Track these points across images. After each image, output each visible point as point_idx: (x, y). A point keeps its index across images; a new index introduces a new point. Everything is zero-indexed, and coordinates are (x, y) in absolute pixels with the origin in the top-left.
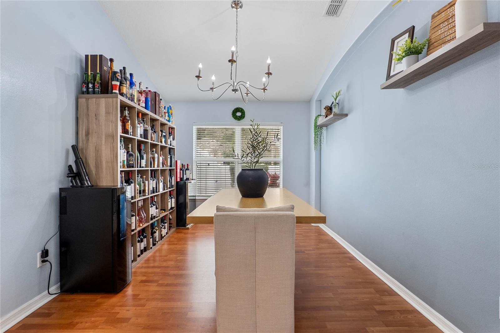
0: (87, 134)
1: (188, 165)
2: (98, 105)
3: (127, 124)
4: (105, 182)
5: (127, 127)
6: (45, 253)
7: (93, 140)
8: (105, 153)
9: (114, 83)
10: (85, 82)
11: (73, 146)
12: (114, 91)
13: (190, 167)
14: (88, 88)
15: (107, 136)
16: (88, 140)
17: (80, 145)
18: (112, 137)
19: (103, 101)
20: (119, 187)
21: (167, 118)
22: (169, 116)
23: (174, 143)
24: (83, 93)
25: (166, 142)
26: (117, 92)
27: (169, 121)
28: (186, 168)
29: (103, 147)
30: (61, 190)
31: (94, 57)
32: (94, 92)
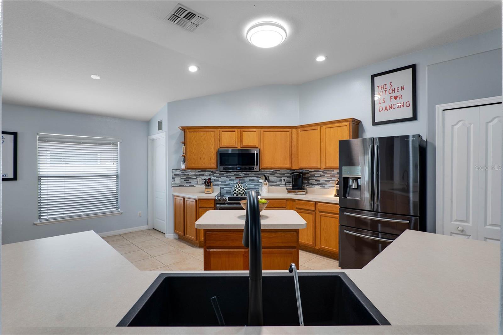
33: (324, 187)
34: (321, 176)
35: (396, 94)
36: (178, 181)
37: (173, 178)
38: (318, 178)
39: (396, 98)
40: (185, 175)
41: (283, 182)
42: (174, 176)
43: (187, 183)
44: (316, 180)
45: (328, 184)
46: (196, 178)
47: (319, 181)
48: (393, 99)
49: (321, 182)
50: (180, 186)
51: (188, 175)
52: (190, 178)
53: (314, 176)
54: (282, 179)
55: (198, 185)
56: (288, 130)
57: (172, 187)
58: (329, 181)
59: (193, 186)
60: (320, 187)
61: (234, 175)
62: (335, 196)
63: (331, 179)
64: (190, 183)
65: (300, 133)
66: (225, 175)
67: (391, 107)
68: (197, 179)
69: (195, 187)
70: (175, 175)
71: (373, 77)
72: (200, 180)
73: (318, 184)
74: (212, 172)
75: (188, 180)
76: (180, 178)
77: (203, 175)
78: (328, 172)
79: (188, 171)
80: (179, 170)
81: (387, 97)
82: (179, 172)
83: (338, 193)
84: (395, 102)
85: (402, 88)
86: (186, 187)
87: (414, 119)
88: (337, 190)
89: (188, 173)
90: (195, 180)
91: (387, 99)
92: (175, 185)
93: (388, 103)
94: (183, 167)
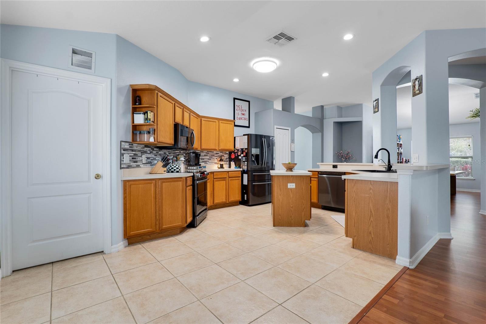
1: (409, 160)
13: (410, 161)
21: (399, 141)
22: (400, 140)
23: (402, 150)
25: (399, 151)
27: (400, 142)
28: (408, 161)
33: (207, 163)
34: (205, 155)
35: (243, 113)
36: (127, 159)
37: (122, 155)
38: (203, 157)
40: (132, 151)
42: (123, 152)
43: (135, 162)
45: (210, 161)
46: (141, 156)
47: (204, 159)
48: (242, 115)
49: (205, 160)
50: (129, 167)
51: (135, 150)
52: (136, 155)
55: (143, 165)
57: (121, 168)
58: (210, 159)
59: (138, 166)
60: (205, 163)
61: (163, 153)
62: (219, 168)
63: (212, 157)
64: (136, 162)
65: (203, 121)
66: (160, 153)
67: (241, 119)
68: (142, 158)
69: (140, 167)
70: (124, 150)
71: (234, 99)
72: (144, 158)
75: (135, 158)
76: (129, 155)
77: (145, 152)
78: (210, 153)
79: (135, 146)
80: (128, 144)
81: (240, 113)
82: (127, 146)
83: (222, 166)
84: (243, 116)
85: (246, 111)
86: (134, 167)
87: (249, 127)
88: (221, 165)
89: (135, 148)
90: (141, 158)
91: (240, 114)
92: (125, 166)
93: (240, 116)
94: (152, 140)
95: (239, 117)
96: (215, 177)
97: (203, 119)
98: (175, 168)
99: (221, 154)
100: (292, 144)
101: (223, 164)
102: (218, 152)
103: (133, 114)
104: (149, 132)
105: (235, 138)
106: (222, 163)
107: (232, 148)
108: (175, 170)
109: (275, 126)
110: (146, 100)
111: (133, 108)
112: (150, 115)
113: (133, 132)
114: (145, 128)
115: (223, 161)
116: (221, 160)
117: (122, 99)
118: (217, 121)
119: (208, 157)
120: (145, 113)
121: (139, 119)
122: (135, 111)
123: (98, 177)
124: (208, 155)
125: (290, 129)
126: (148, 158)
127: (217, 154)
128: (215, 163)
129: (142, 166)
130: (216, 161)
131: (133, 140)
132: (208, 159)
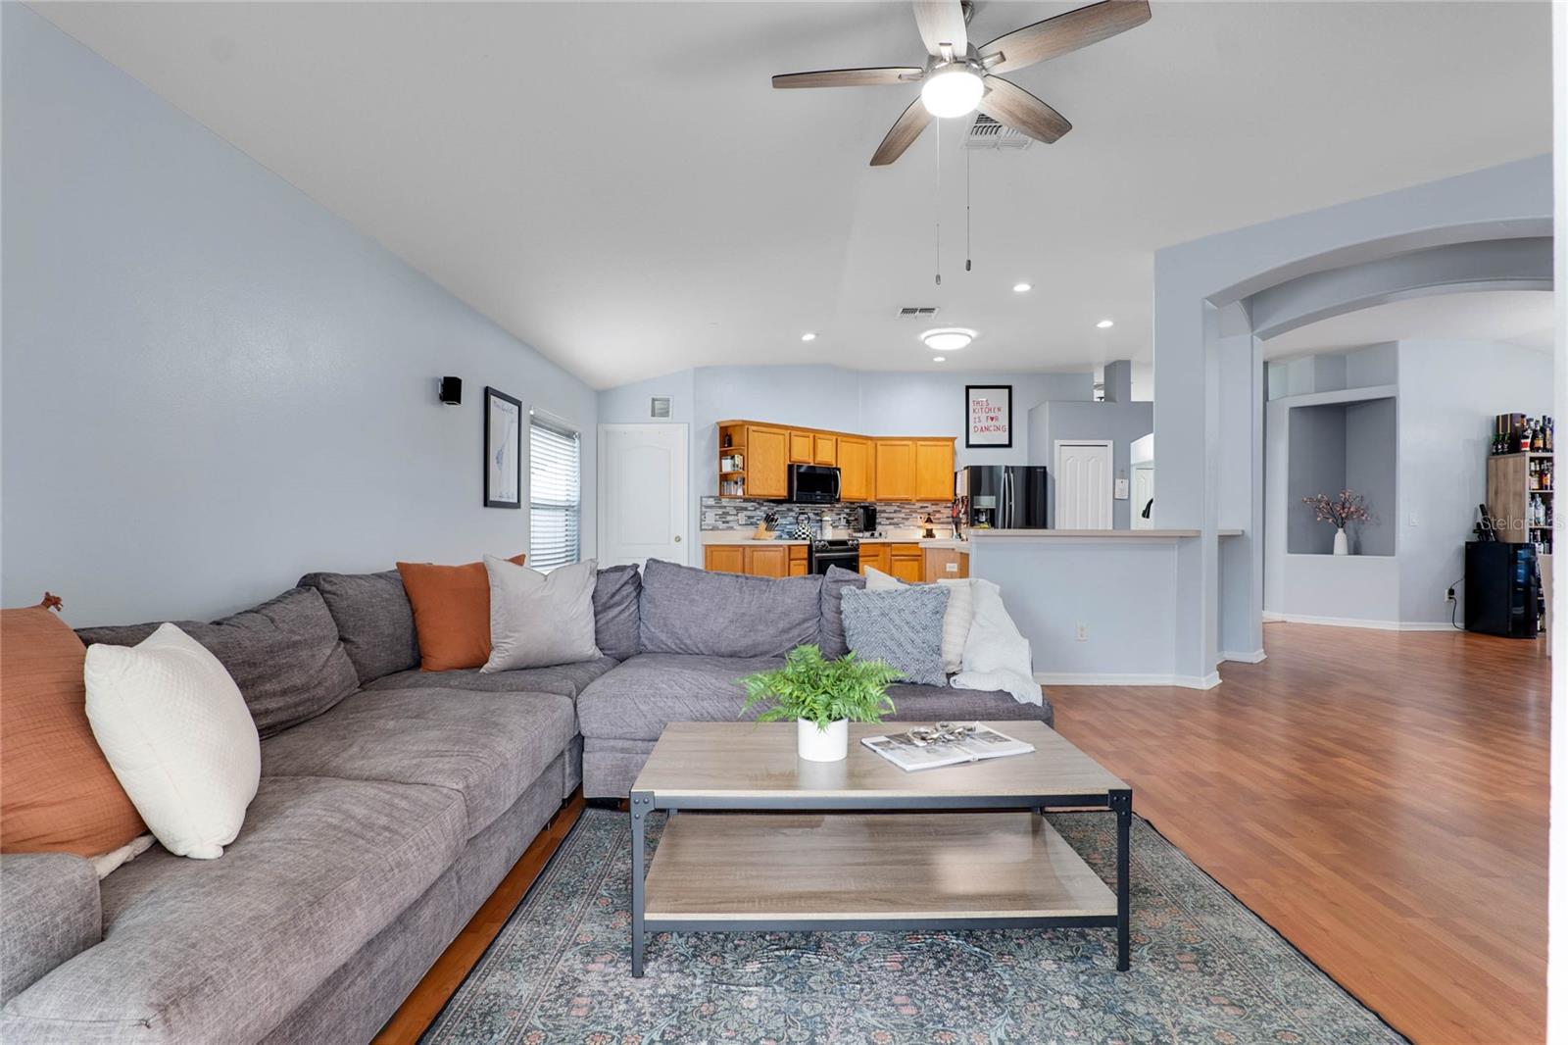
0: (1496, 493)
2: (1506, 464)
3: (1544, 478)
4: (1513, 539)
5: (1544, 482)
6: (1451, 592)
7: (1502, 498)
8: (1513, 509)
9: (1523, 441)
10: (1496, 443)
11: (1482, 506)
12: (1523, 449)
14: (1497, 449)
15: (1515, 494)
16: (1496, 499)
17: (1490, 503)
18: (1520, 495)
19: (1511, 460)
20: (1527, 541)
24: (1494, 454)
26: (1528, 449)
29: (1511, 505)
30: (1467, 543)
31: (1505, 417)
32: (1503, 453)
34: (895, 512)
35: (992, 415)
36: (711, 518)
37: (703, 514)
38: (891, 515)
39: (992, 419)
40: (721, 507)
41: (843, 522)
42: (704, 510)
43: (724, 522)
44: (888, 519)
45: (907, 523)
46: (737, 515)
47: (892, 519)
48: (989, 420)
49: (895, 520)
50: (715, 528)
51: (725, 507)
52: (727, 514)
53: (884, 512)
54: (842, 516)
56: (864, 441)
57: (701, 530)
58: (908, 519)
59: (731, 528)
62: (924, 537)
63: (910, 515)
64: (727, 522)
65: (879, 447)
67: (987, 429)
69: (735, 529)
70: (707, 507)
71: (968, 388)
72: (742, 517)
73: (890, 524)
74: (758, 503)
75: (725, 518)
76: (715, 514)
77: (746, 509)
78: (906, 506)
79: (725, 501)
80: (712, 499)
81: (983, 416)
82: (711, 502)
83: (930, 534)
84: (990, 422)
85: (999, 410)
86: (723, 530)
87: (1010, 445)
88: (927, 530)
89: (724, 504)
90: (736, 518)
91: (983, 419)
92: (707, 527)
93: (985, 423)
94: (740, 493)
95: (979, 425)
96: (893, 553)
97: (879, 443)
98: (800, 533)
99: (932, 508)
100: (1118, 481)
101: (931, 530)
102: (925, 505)
103: (721, 459)
104: (736, 483)
105: (956, 474)
106: (929, 526)
107: (949, 495)
108: (800, 536)
109: (1056, 441)
110: (736, 439)
111: (721, 452)
112: (738, 459)
113: (721, 484)
114: (735, 477)
115: (931, 522)
116: (929, 520)
117: (704, 443)
118: (910, 443)
119: (903, 515)
120: (733, 458)
121: (727, 466)
122: (723, 455)
123: (678, 539)
124: (903, 510)
125: (1110, 443)
126: (749, 517)
127: (922, 507)
128: (919, 527)
129: (739, 528)
130: (920, 523)
131: (720, 495)
132: (903, 518)
